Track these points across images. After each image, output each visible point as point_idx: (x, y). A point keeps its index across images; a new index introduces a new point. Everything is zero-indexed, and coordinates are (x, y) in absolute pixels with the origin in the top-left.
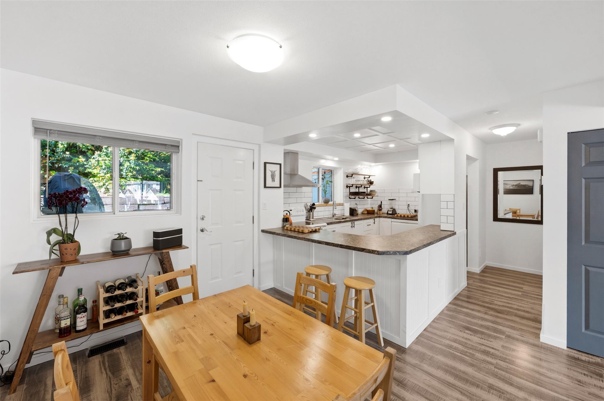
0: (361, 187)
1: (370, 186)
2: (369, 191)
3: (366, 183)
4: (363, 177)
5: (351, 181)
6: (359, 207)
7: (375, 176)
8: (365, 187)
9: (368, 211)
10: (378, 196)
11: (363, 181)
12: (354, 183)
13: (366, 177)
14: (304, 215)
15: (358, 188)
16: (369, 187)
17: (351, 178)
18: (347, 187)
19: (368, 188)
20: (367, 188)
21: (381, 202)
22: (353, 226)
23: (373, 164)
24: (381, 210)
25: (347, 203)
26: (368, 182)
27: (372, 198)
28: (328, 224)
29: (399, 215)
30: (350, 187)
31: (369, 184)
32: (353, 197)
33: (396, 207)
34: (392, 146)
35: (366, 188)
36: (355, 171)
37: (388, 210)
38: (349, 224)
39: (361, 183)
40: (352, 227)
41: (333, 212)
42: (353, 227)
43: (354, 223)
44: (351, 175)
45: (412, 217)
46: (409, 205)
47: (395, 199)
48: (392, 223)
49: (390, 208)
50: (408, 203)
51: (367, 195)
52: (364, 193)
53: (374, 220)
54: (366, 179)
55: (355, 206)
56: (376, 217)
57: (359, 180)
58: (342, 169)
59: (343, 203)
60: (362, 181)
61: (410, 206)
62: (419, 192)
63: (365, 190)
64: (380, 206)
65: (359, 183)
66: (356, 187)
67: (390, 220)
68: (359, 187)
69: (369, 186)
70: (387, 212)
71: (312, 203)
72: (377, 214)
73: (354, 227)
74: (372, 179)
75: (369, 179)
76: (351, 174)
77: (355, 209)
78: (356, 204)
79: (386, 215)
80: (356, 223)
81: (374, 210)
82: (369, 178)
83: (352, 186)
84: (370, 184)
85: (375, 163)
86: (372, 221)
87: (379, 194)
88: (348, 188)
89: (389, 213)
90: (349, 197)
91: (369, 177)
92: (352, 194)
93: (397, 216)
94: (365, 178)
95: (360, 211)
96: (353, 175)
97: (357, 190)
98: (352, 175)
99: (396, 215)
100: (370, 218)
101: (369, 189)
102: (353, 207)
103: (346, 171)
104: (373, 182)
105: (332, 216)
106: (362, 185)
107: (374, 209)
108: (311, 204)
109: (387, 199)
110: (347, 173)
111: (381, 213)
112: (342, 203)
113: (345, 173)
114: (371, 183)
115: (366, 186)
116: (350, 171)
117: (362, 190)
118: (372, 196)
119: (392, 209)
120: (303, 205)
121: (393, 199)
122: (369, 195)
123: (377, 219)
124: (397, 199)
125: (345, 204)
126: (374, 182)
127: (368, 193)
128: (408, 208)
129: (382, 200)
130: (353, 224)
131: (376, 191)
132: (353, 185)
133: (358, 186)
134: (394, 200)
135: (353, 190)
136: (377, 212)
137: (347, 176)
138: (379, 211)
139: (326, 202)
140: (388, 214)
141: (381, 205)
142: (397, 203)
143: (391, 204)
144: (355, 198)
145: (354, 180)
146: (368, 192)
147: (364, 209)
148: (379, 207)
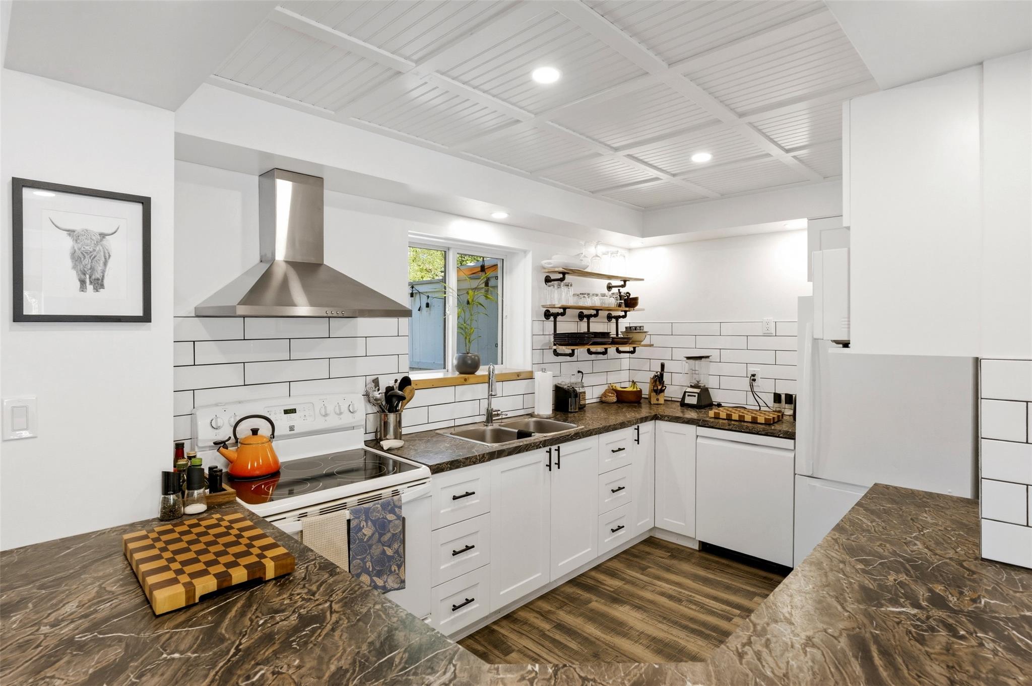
0: (596, 316)
1: (626, 312)
2: (624, 330)
3: (612, 302)
4: (605, 282)
5: (560, 297)
6: (587, 381)
7: (642, 280)
8: (610, 318)
9: (619, 393)
10: (653, 345)
11: (604, 295)
12: (571, 302)
13: (614, 283)
14: (358, 427)
15: (585, 320)
16: (624, 317)
17: (559, 286)
18: (547, 315)
19: (621, 320)
20: (617, 318)
21: (663, 366)
22: (554, 459)
23: (637, 242)
24: (662, 391)
25: (544, 370)
26: (619, 301)
27: (633, 352)
28: (436, 469)
29: (723, 415)
30: (556, 315)
31: (623, 305)
32: (567, 350)
33: (711, 383)
34: (702, 157)
35: (614, 320)
36: (574, 264)
37: (685, 392)
38: (540, 455)
39: (596, 302)
40: (550, 466)
41: (489, 404)
42: (554, 467)
43: (558, 450)
44: (561, 276)
45: (770, 425)
46: (754, 375)
47: (708, 357)
48: (699, 440)
49: (692, 387)
50: (752, 369)
51: (616, 342)
52: (606, 335)
53: (638, 429)
54: (615, 290)
55: (576, 379)
56: (644, 420)
57: (587, 292)
58: (530, 256)
59: (532, 372)
60: (597, 295)
61: (759, 382)
62: (846, 345)
63: (611, 328)
64: (659, 379)
65: (588, 302)
66: (581, 316)
67: (691, 429)
68: (589, 317)
69: (623, 313)
70: (681, 396)
71: (400, 377)
72: (650, 402)
73: (558, 464)
74: (632, 289)
75: (623, 291)
76: (560, 273)
77: (574, 391)
78: (579, 372)
79: (677, 411)
80: (565, 448)
81: (640, 391)
82: (623, 286)
83: (563, 314)
84: (626, 306)
85: (643, 236)
86: (628, 433)
87: (655, 340)
88: (552, 318)
89: (686, 402)
90: (555, 351)
91: (622, 283)
92: (562, 339)
93: (717, 417)
94: (609, 287)
95: (591, 395)
96: (567, 276)
97: (583, 327)
98: (564, 274)
99: (711, 413)
100: (623, 425)
101: (624, 324)
102: (566, 381)
103: (544, 262)
104: (636, 299)
105: (484, 418)
106: (597, 310)
107: (639, 386)
108: (396, 381)
109: (681, 354)
110: (544, 268)
111: (662, 401)
112: (530, 369)
113: (538, 268)
114: (630, 303)
115: (614, 314)
116: (557, 260)
117: (598, 326)
118: (635, 346)
119: (697, 390)
120: (360, 386)
121: (700, 358)
122: (625, 341)
123: (646, 428)
124: (714, 354)
125: (538, 375)
126: (640, 301)
127: (620, 336)
128: (752, 386)
129: (665, 355)
130: (554, 454)
131: (645, 330)
132: (565, 308)
133: (586, 312)
134: (703, 360)
135: (567, 326)
136: (650, 395)
137: (548, 280)
138: (653, 394)
139: (467, 367)
140: (683, 404)
141: (662, 375)
142: (713, 368)
143: (693, 372)
144: (572, 355)
145: (571, 293)
146: (619, 333)
147: (606, 387)
148: (655, 381)
